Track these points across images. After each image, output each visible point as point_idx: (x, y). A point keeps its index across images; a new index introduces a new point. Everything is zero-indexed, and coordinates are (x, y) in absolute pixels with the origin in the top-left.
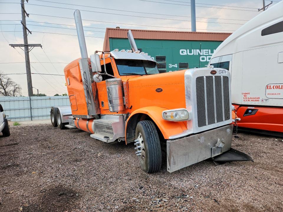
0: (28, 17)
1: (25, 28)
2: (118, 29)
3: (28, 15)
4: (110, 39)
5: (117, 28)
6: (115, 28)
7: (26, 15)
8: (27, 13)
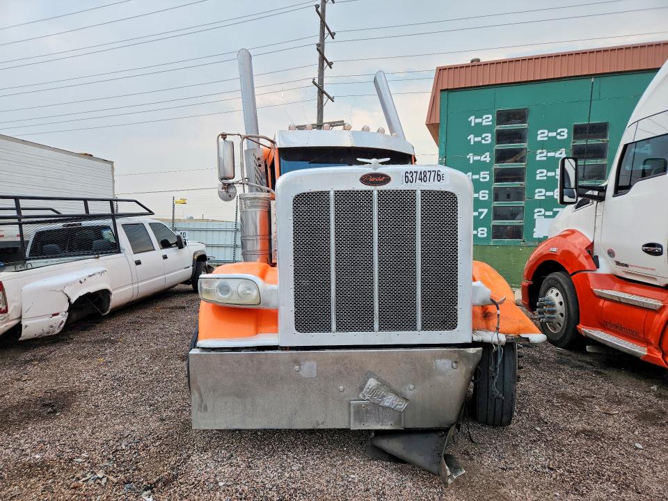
0: (331, 68)
1: (321, 92)
2: (476, 64)
3: (330, 64)
4: (443, 93)
5: (472, 61)
6: (468, 62)
7: (325, 64)
8: (329, 61)
